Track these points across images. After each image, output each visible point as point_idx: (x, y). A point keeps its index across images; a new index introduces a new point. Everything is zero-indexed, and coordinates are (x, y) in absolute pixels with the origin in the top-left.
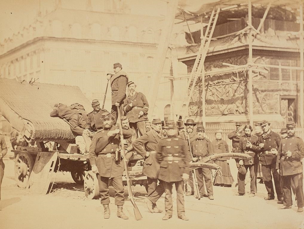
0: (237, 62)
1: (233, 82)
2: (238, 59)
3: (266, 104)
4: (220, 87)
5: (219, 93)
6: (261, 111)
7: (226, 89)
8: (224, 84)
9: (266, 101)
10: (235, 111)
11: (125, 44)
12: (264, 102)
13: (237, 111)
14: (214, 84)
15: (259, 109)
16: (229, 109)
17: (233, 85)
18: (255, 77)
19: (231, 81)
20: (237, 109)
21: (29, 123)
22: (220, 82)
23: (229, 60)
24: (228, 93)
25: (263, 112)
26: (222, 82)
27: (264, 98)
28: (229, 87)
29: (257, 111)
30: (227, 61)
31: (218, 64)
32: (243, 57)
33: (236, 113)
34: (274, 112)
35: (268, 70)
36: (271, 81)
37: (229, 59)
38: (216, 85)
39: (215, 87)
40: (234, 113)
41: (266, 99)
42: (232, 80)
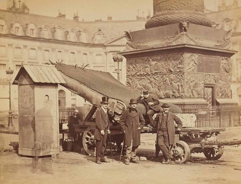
0: (174, 58)
1: (170, 73)
2: (175, 55)
3: (195, 91)
4: (158, 77)
5: (156, 81)
6: (192, 96)
7: (163, 78)
8: (162, 74)
9: (195, 88)
10: (172, 96)
11: (26, 39)
12: (194, 89)
13: (173, 95)
14: (152, 74)
15: (191, 95)
16: (166, 94)
17: (170, 75)
18: (189, 70)
19: (167, 72)
20: (173, 94)
21: (119, 101)
22: (158, 73)
23: (167, 56)
24: (165, 81)
25: (193, 97)
26: (159, 73)
27: (194, 86)
28: (166, 77)
29: (190, 95)
30: (165, 56)
31: (157, 58)
32: (180, 54)
33: (172, 97)
34: (200, 97)
35: (197, 64)
36: (198, 73)
37: (167, 54)
38: (154, 74)
39: (153, 76)
40: (171, 97)
41: (195, 87)
42: (169, 71)
